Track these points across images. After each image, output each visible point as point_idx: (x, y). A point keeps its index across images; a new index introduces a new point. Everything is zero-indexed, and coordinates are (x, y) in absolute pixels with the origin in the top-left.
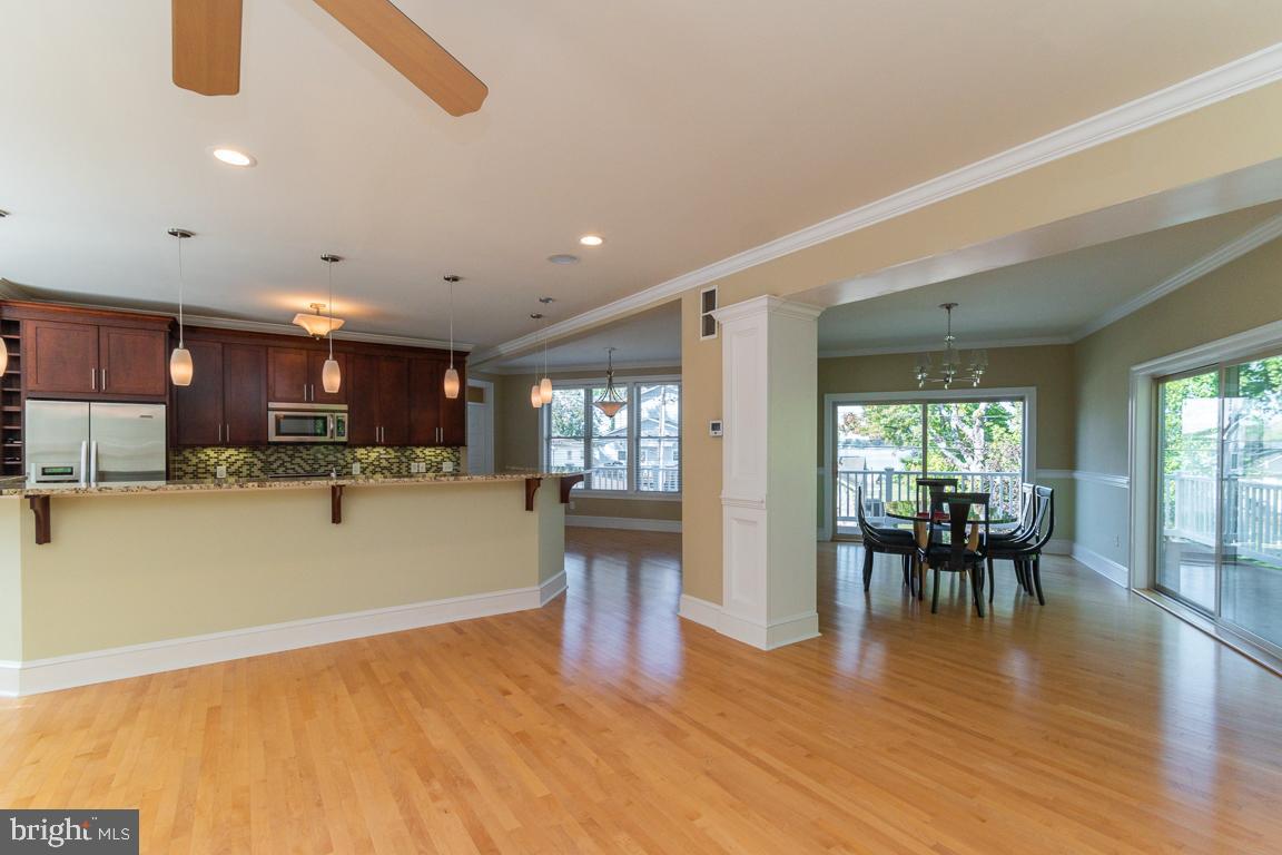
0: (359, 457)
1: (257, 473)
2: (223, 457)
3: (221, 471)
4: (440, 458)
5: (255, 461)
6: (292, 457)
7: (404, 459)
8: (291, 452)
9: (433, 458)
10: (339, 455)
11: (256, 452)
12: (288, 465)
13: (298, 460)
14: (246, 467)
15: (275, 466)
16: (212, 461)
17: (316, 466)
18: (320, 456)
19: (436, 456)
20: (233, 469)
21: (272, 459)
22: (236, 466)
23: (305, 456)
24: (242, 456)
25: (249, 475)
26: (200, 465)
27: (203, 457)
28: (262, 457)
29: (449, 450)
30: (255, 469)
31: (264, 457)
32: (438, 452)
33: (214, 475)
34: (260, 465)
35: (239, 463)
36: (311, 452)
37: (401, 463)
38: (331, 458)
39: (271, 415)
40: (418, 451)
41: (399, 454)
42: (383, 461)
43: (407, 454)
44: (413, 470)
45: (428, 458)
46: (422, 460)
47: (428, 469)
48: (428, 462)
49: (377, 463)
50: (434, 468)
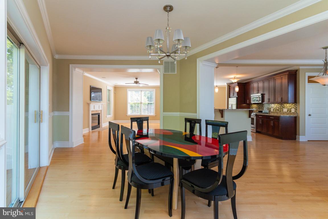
0: (273, 106)
4: (291, 107)
7: (282, 107)
9: (289, 107)
19: (290, 107)
29: (293, 105)
32: (290, 105)
37: (281, 108)
40: (285, 105)
41: (281, 106)
42: (277, 108)
43: (282, 106)
44: (284, 111)
45: (288, 107)
46: (286, 108)
47: (288, 111)
48: (288, 109)
49: (276, 108)
50: (289, 111)
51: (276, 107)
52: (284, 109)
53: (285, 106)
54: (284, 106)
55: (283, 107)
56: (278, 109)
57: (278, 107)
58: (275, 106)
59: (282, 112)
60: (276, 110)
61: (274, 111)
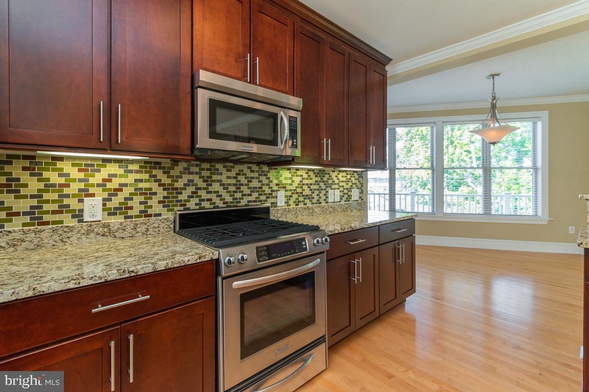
0: (284, 182)
1: (157, 208)
2: (98, 178)
3: (93, 209)
4: (350, 184)
5: (155, 186)
6: (208, 181)
7: (323, 185)
8: (206, 173)
9: (344, 184)
10: (263, 178)
11: (154, 172)
12: (203, 194)
13: (216, 187)
14: (138, 199)
15: (183, 197)
16: (75, 188)
17: (238, 195)
18: (243, 180)
19: (347, 182)
20: (115, 202)
21: (179, 184)
22: (121, 197)
23: (225, 181)
24: (131, 179)
25: (145, 214)
26: (46, 196)
27: (54, 178)
28: (165, 180)
30: (153, 202)
31: (169, 181)
33: (78, 215)
34: (161, 194)
35: (127, 192)
36: (233, 174)
37: (320, 190)
38: (255, 183)
39: (203, 97)
40: (333, 175)
41: (318, 179)
42: (305, 187)
43: (325, 179)
44: (330, 200)
45: (341, 184)
46: (337, 186)
47: (341, 197)
48: (342, 189)
49: (299, 190)
50: (346, 196)
51: (301, 185)
52: (330, 191)
53: (335, 179)
54: (330, 182)
55: (329, 186)
56: (307, 192)
57: (309, 185)
58: (297, 180)
59: (323, 204)
60: (301, 199)
61: (293, 206)
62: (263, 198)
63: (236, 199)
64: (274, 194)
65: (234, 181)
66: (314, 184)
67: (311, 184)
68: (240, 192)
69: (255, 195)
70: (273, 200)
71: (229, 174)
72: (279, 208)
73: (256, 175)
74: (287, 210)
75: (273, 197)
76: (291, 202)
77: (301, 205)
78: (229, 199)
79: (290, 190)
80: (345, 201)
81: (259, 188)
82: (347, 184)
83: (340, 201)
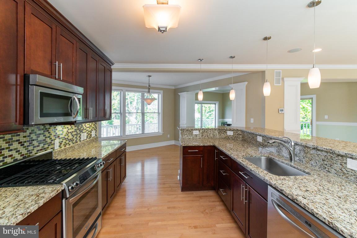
0: (58, 133)
6: (9, 142)
8: (8, 137)
12: (6, 152)
13: (15, 145)
19: (90, 127)
29: (94, 123)
32: (90, 124)
36: (27, 133)
37: (77, 134)
41: (76, 128)
42: (70, 134)
43: (79, 127)
44: (82, 139)
45: (87, 129)
46: (85, 131)
47: (87, 137)
48: (87, 132)
49: (66, 137)
50: (89, 135)
51: (68, 133)
52: (82, 134)
53: (84, 126)
54: (82, 129)
55: (81, 131)
56: (71, 137)
57: (71, 133)
59: (79, 142)
60: (67, 142)
61: (63, 148)
62: (46, 146)
63: (30, 150)
64: (53, 143)
65: (28, 139)
66: (74, 132)
67: (73, 132)
68: (32, 146)
69: (42, 145)
70: (52, 146)
71: (25, 134)
72: (56, 151)
73: (42, 132)
74: (61, 151)
75: (52, 145)
76: (62, 145)
77: (68, 146)
78: (24, 152)
79: (62, 138)
80: (89, 138)
81: (44, 140)
82: (90, 129)
83: (87, 139)
